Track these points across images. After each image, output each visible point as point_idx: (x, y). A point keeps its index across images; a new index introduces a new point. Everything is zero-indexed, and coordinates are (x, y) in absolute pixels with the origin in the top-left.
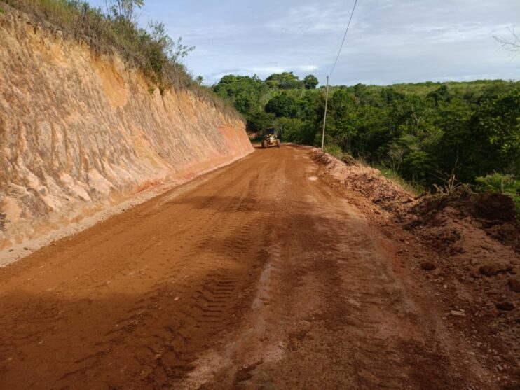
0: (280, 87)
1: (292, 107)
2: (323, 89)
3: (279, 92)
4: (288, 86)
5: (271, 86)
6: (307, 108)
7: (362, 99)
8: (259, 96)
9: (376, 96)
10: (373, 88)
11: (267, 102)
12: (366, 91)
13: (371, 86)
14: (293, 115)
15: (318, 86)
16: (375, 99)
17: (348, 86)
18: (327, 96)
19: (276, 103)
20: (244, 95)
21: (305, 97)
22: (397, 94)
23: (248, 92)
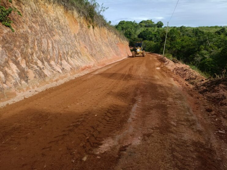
0: (146, 26)
1: (151, 36)
2: (166, 28)
3: (145, 29)
4: (149, 26)
5: (141, 26)
6: (157, 37)
7: (184, 33)
8: (135, 30)
9: (190, 32)
10: (189, 28)
11: (139, 33)
12: (186, 29)
13: (188, 27)
14: (151, 39)
15: (163, 27)
16: (190, 33)
17: (177, 27)
18: (167, 31)
19: (143, 34)
20: (129, 30)
21: (157, 32)
22: (200, 31)
23: (131, 28)
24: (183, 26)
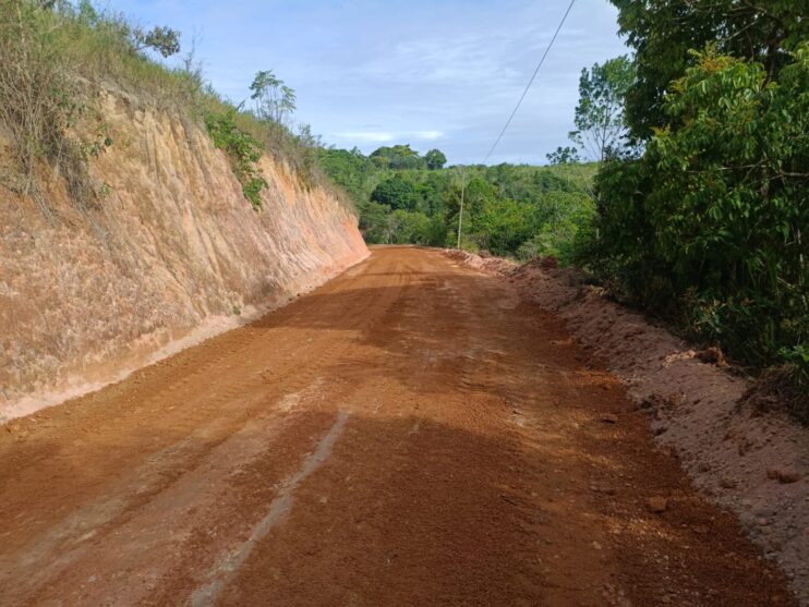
0: (391, 166)
1: (410, 195)
2: (454, 170)
3: (390, 174)
4: (404, 165)
5: (379, 165)
6: (431, 198)
7: (508, 187)
8: (361, 179)
9: (527, 182)
10: (523, 170)
11: (374, 188)
12: (514, 174)
13: (522, 166)
14: (411, 206)
15: (445, 166)
16: (525, 186)
17: (489, 165)
18: (462, 184)
19: (387, 190)
20: (340, 178)
21: (429, 182)
22: (556, 179)
23: (345, 173)
24: (504, 164)
